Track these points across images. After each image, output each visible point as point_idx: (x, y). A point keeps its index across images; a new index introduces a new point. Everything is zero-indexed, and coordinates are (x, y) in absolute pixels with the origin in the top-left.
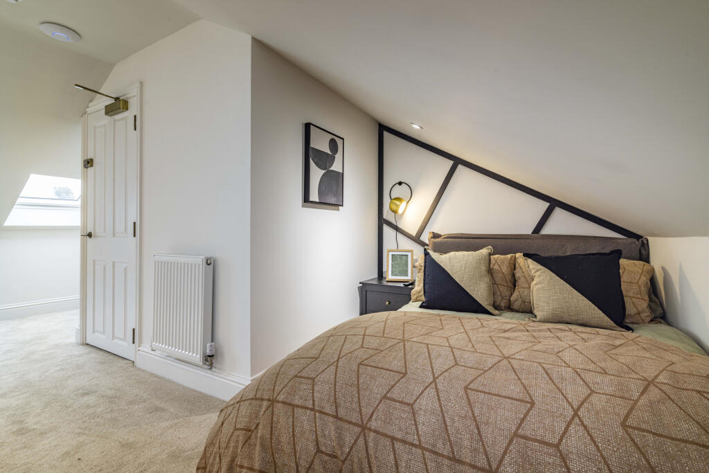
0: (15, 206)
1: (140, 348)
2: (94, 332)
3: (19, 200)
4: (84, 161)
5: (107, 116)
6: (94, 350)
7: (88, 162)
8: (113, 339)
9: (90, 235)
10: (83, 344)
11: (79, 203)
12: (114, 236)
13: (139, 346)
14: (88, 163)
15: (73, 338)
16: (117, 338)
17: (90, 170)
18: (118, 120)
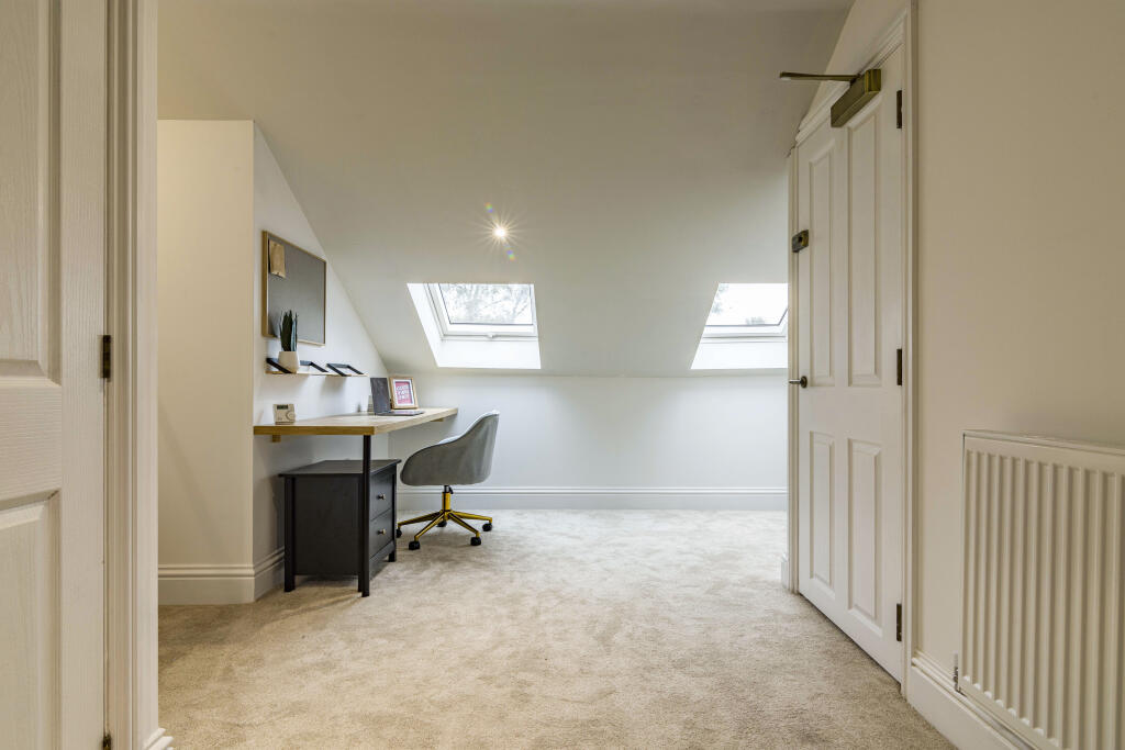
0: (702, 341)
1: (915, 660)
2: (811, 576)
3: (707, 331)
4: (794, 239)
5: (835, 129)
6: (813, 614)
7: (800, 239)
8: (850, 607)
9: (804, 382)
10: (793, 592)
11: (783, 329)
12: (850, 383)
13: (914, 654)
14: (800, 241)
15: (777, 574)
16: (857, 606)
17: (804, 253)
18: (856, 128)
